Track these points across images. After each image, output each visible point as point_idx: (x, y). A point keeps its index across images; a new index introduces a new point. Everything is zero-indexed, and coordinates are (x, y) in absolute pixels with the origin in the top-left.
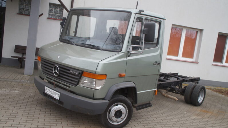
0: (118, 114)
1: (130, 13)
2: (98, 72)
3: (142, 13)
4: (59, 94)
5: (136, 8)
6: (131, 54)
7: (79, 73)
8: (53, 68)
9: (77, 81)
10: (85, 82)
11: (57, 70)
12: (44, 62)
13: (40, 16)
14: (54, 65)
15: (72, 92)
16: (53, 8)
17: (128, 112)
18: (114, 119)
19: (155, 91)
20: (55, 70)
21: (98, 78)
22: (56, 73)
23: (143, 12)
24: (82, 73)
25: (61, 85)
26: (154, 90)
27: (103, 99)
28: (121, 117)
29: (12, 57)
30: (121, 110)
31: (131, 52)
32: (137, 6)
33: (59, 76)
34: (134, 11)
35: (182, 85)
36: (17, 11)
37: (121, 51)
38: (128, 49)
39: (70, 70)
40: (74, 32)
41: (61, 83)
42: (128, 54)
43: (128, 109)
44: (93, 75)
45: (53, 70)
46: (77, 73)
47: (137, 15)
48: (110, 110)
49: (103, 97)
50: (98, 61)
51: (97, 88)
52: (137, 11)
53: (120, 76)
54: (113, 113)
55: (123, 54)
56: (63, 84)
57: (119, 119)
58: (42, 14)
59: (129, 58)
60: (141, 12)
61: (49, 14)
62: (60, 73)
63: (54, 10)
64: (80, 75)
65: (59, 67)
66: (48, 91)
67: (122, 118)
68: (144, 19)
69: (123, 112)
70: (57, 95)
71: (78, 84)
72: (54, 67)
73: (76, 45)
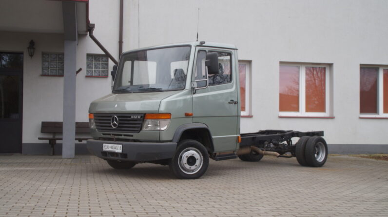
0: (191, 161)
1: (190, 46)
2: (161, 111)
3: (204, 45)
4: (121, 146)
5: (197, 41)
6: (197, 91)
7: (141, 117)
8: (110, 120)
9: (140, 126)
10: (149, 125)
11: (116, 121)
12: (99, 116)
13: (78, 72)
14: (111, 117)
15: (135, 141)
16: (92, 61)
17: (202, 159)
18: (187, 166)
19: (238, 137)
20: (113, 121)
21: (163, 117)
22: (114, 125)
23: (204, 43)
24: (144, 116)
25: (123, 137)
26: (236, 136)
27: (171, 141)
28: (196, 164)
29: (39, 139)
30: (194, 156)
31: (196, 88)
32: (197, 38)
33: (119, 127)
34: (194, 43)
35: (291, 141)
36: (40, 72)
37: (185, 88)
38: (192, 85)
39: (130, 117)
40: (129, 82)
41: (121, 135)
42: (193, 91)
43: (203, 155)
44: (156, 116)
45: (110, 123)
46: (139, 117)
47: (198, 48)
48: (181, 157)
49: (171, 139)
50: (159, 101)
51: (162, 129)
52: (198, 43)
53: (187, 115)
54: (185, 160)
55: (186, 91)
56: (125, 135)
57: (193, 167)
58: (80, 70)
59: (195, 96)
60: (202, 44)
61: (87, 71)
62: (119, 124)
63: (95, 63)
64: (142, 119)
65: (118, 117)
66: (108, 147)
67: (196, 166)
68: (207, 51)
69: (196, 158)
70: (118, 148)
71: (141, 130)
72: (111, 118)
73: (134, 93)
